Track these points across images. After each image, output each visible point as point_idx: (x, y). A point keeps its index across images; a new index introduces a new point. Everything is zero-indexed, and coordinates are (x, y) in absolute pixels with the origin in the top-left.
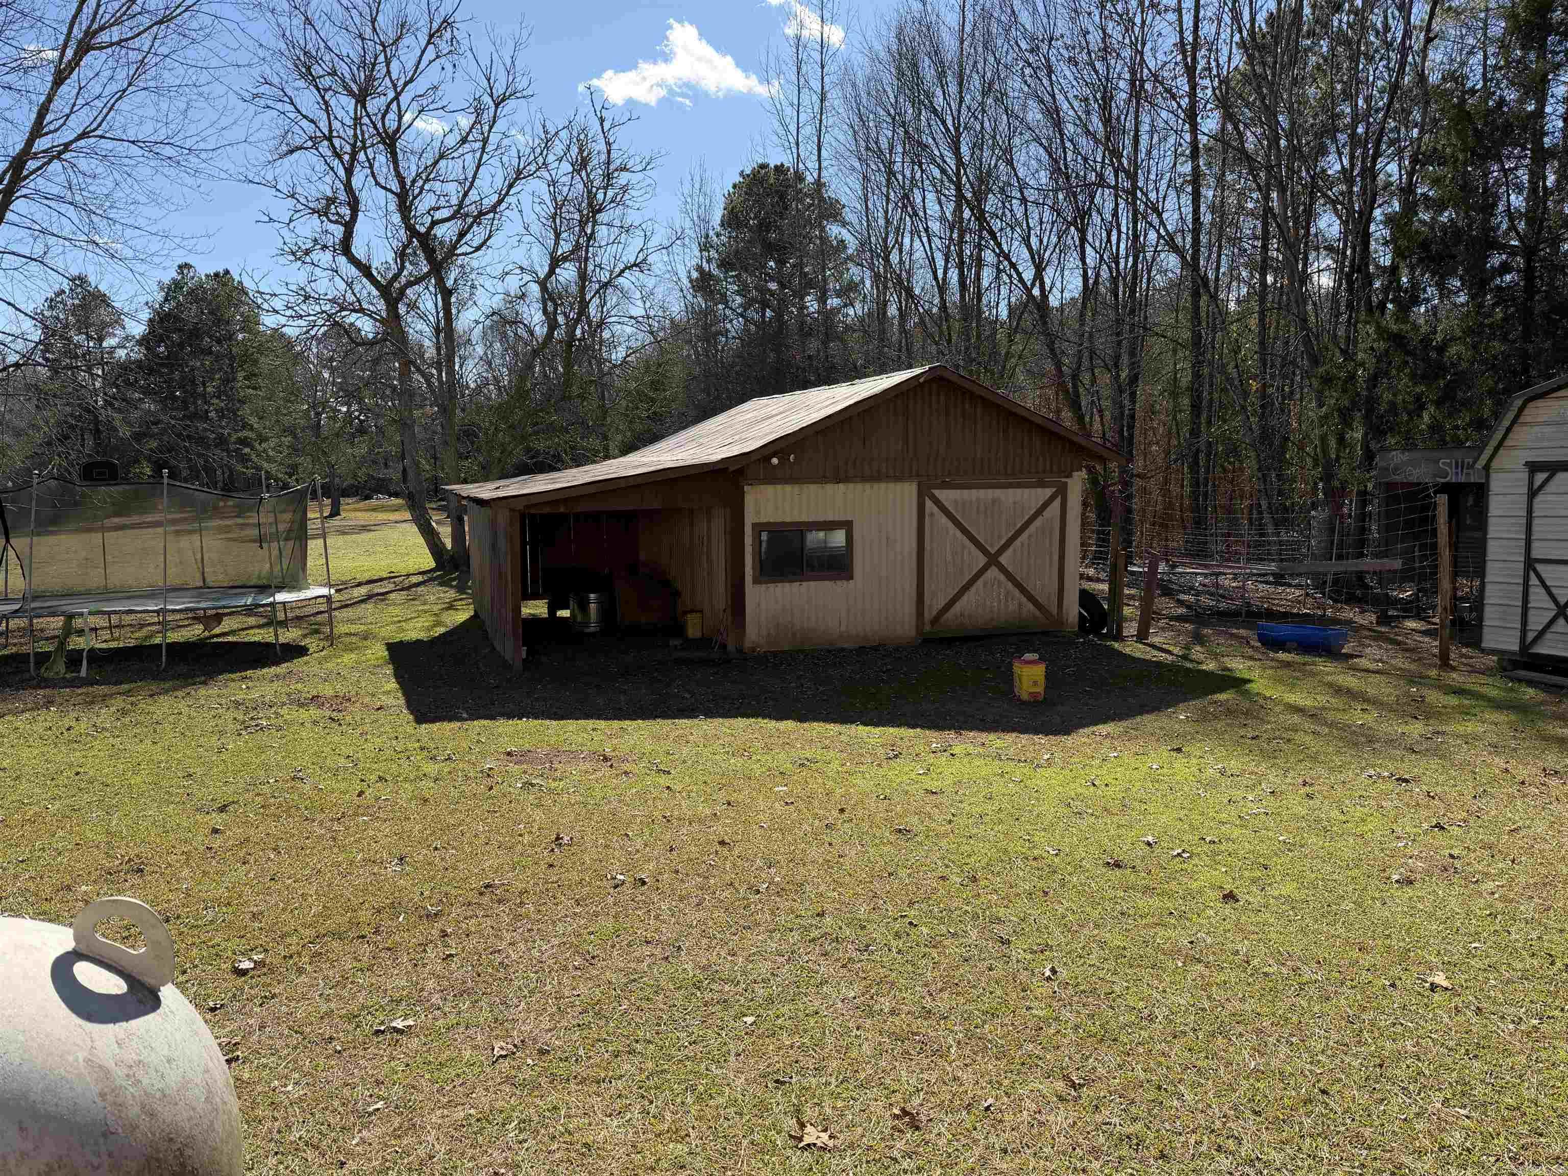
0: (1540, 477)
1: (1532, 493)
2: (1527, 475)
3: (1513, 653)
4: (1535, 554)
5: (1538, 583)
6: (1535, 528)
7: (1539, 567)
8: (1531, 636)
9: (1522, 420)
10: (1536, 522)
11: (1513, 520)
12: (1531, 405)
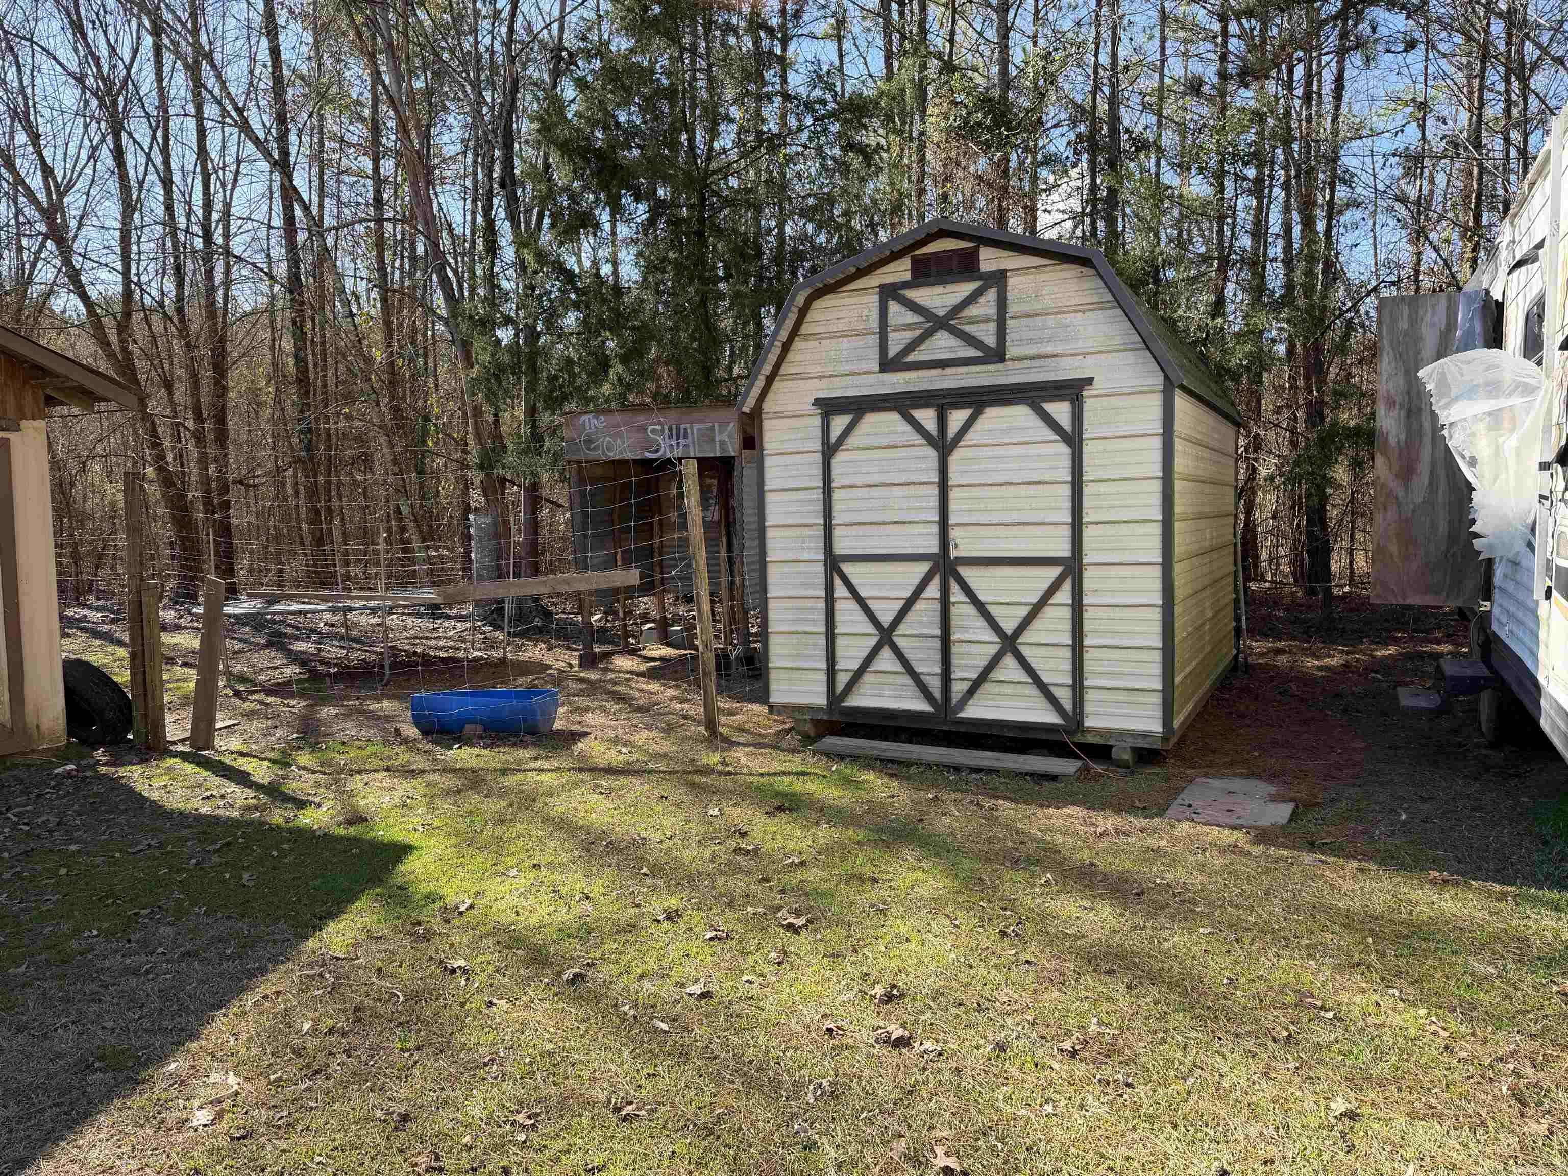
0: (839, 423)
1: (829, 450)
2: (817, 421)
3: (819, 709)
4: (841, 547)
5: (847, 594)
6: (837, 507)
7: (847, 568)
8: (842, 679)
9: (804, 330)
10: (837, 495)
11: (801, 495)
12: (818, 304)
